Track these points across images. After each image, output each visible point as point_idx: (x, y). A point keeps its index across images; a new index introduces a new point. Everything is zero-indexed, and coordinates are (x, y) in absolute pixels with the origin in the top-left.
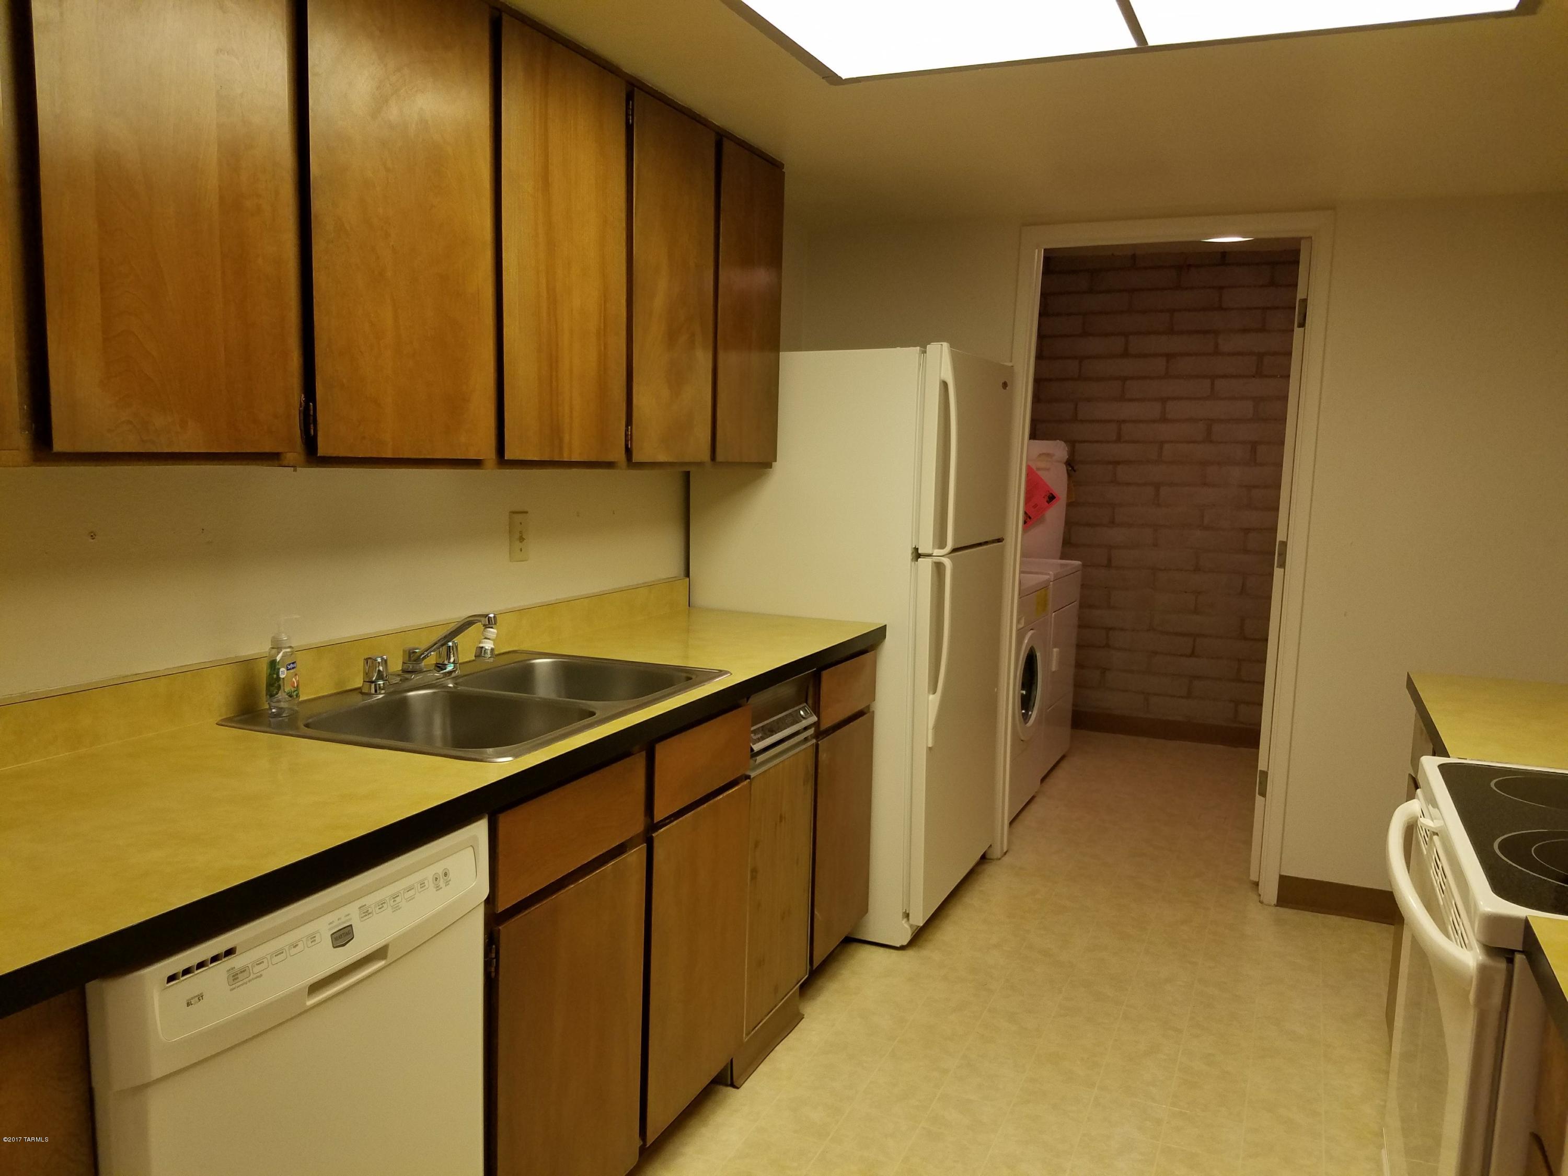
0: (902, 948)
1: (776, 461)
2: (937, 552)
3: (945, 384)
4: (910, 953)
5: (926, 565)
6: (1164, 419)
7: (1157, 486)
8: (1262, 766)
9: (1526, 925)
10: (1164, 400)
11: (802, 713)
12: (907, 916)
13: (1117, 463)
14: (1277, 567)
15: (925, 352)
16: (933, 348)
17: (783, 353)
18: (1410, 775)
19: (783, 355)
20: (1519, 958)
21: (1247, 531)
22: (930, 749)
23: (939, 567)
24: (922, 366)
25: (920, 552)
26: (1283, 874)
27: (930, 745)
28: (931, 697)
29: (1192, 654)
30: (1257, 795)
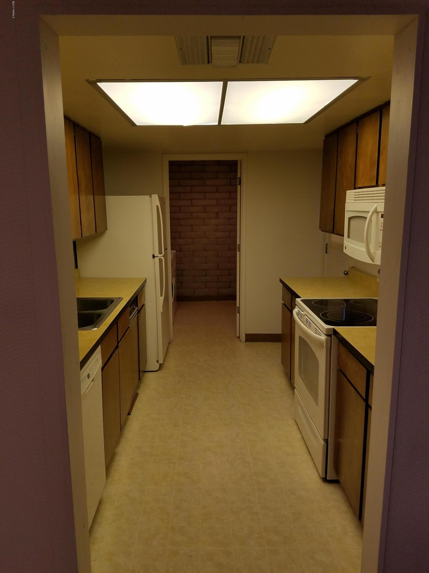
0: (157, 371)
1: (107, 230)
2: (160, 255)
3: (157, 206)
4: (159, 372)
5: (157, 259)
6: (192, 205)
7: (192, 226)
8: (238, 305)
9: (334, 329)
10: (191, 200)
11: (135, 307)
12: (158, 361)
13: (179, 219)
14: (238, 251)
15: (151, 197)
16: (153, 196)
17: (107, 196)
18: (282, 303)
19: (106, 197)
20: (332, 336)
21: (217, 238)
22: (161, 312)
23: (160, 260)
24: (151, 201)
25: (155, 256)
26: (246, 333)
27: (162, 311)
28: (161, 297)
29: (206, 276)
30: (237, 313)
